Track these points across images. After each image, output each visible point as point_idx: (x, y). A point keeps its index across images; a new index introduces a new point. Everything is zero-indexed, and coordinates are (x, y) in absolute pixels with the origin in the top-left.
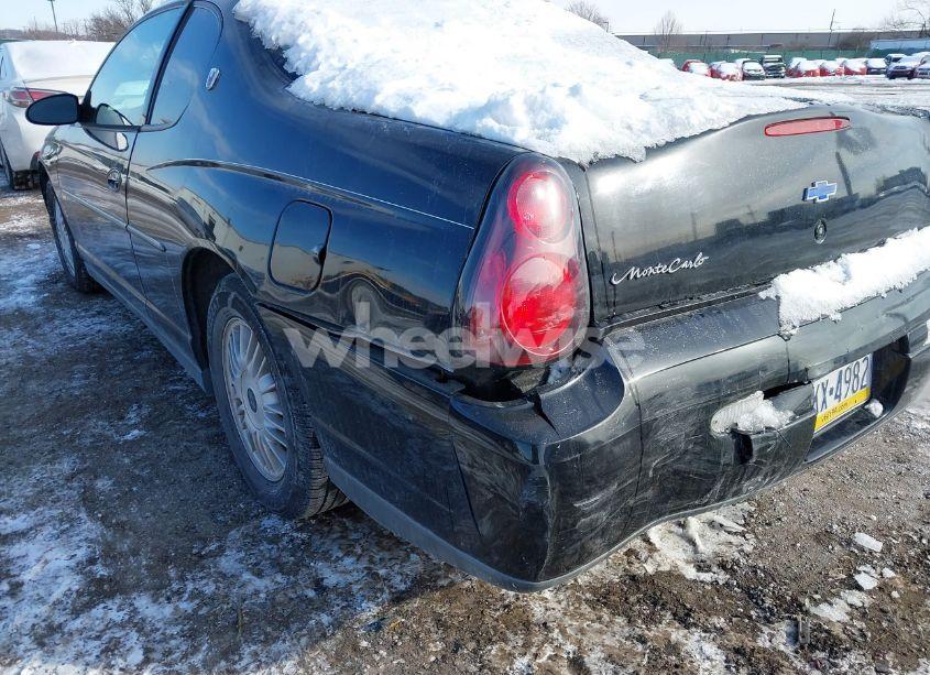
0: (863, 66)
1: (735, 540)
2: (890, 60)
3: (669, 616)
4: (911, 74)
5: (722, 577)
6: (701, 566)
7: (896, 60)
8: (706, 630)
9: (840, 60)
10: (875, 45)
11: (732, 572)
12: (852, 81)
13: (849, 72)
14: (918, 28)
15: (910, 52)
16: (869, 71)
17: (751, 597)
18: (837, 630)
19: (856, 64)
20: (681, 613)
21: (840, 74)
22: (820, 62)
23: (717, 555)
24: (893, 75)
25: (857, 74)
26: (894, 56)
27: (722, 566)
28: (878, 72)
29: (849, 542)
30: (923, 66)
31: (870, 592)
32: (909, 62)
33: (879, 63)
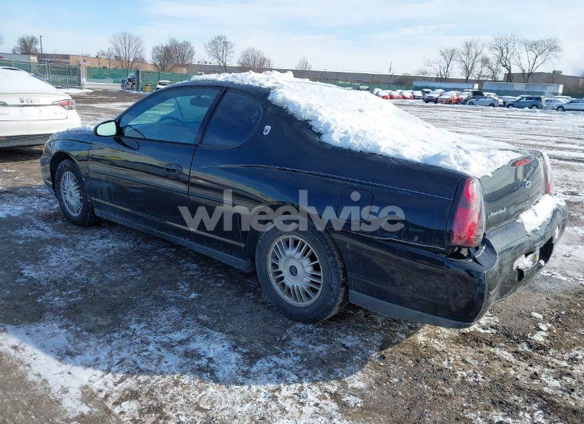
0: (411, 95)
1: (491, 318)
2: (424, 93)
3: (484, 345)
4: (436, 101)
5: (494, 331)
6: (484, 328)
7: (428, 92)
8: (500, 348)
9: (399, 91)
10: (415, 84)
11: (497, 329)
12: (407, 103)
13: (404, 98)
14: (435, 76)
15: (433, 89)
16: (414, 98)
17: (508, 336)
18: (542, 343)
19: (408, 93)
20: (489, 343)
21: (400, 99)
22: (389, 91)
23: (488, 324)
24: (427, 101)
25: (408, 99)
26: (426, 90)
27: (492, 327)
28: (419, 98)
29: (531, 317)
30: (441, 97)
31: (546, 331)
32: (435, 94)
33: (419, 93)
